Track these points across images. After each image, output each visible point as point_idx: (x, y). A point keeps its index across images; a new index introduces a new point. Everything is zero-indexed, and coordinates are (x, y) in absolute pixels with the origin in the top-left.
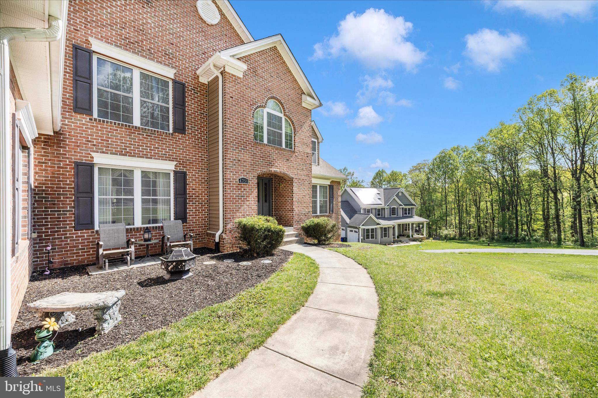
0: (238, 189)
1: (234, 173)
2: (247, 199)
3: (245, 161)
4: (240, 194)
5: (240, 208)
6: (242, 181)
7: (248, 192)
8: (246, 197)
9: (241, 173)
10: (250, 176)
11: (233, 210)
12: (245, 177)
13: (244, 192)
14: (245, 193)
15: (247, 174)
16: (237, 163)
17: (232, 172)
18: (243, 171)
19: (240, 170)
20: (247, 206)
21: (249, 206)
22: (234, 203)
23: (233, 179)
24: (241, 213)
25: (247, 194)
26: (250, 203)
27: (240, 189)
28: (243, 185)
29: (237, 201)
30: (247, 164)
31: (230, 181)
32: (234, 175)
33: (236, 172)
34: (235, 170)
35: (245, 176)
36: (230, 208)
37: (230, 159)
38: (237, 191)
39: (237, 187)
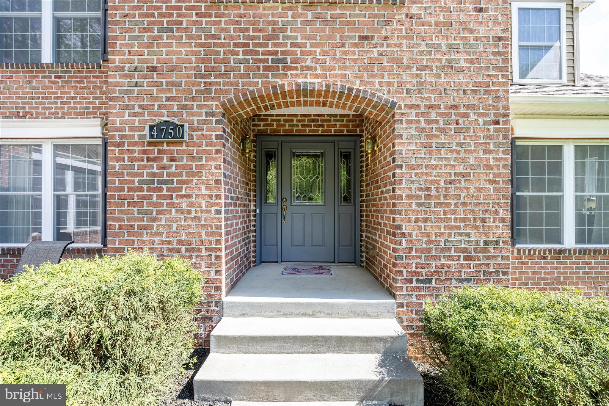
0: (148, 160)
1: (136, 110)
2: (180, 189)
3: (173, 69)
4: (154, 174)
5: (154, 219)
6: (160, 131)
7: (184, 167)
8: (179, 182)
9: (160, 107)
10: (194, 114)
11: (132, 226)
12: (176, 121)
13: (171, 167)
14: (174, 169)
15: (185, 107)
16: (145, 77)
17: (127, 107)
18: (168, 99)
19: (155, 99)
20: (182, 212)
21: (189, 212)
22: (135, 204)
23: (132, 129)
24: (159, 234)
25: (181, 174)
26: (191, 205)
27: (155, 160)
28: (168, 143)
29: (145, 197)
30: (183, 76)
31: (122, 137)
32: (135, 115)
33: (140, 107)
34: (137, 99)
35: (175, 115)
36: (122, 219)
37: (122, 69)
38: (145, 167)
39: (145, 152)
